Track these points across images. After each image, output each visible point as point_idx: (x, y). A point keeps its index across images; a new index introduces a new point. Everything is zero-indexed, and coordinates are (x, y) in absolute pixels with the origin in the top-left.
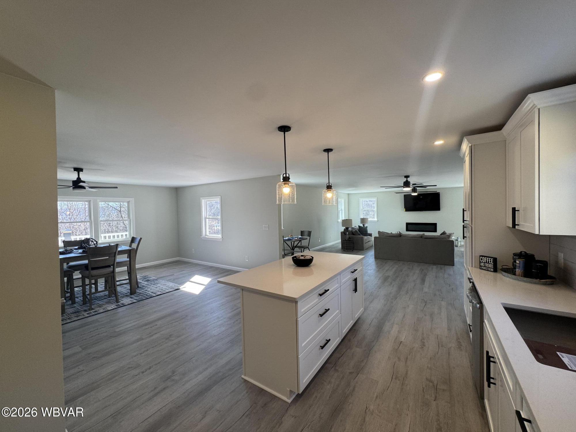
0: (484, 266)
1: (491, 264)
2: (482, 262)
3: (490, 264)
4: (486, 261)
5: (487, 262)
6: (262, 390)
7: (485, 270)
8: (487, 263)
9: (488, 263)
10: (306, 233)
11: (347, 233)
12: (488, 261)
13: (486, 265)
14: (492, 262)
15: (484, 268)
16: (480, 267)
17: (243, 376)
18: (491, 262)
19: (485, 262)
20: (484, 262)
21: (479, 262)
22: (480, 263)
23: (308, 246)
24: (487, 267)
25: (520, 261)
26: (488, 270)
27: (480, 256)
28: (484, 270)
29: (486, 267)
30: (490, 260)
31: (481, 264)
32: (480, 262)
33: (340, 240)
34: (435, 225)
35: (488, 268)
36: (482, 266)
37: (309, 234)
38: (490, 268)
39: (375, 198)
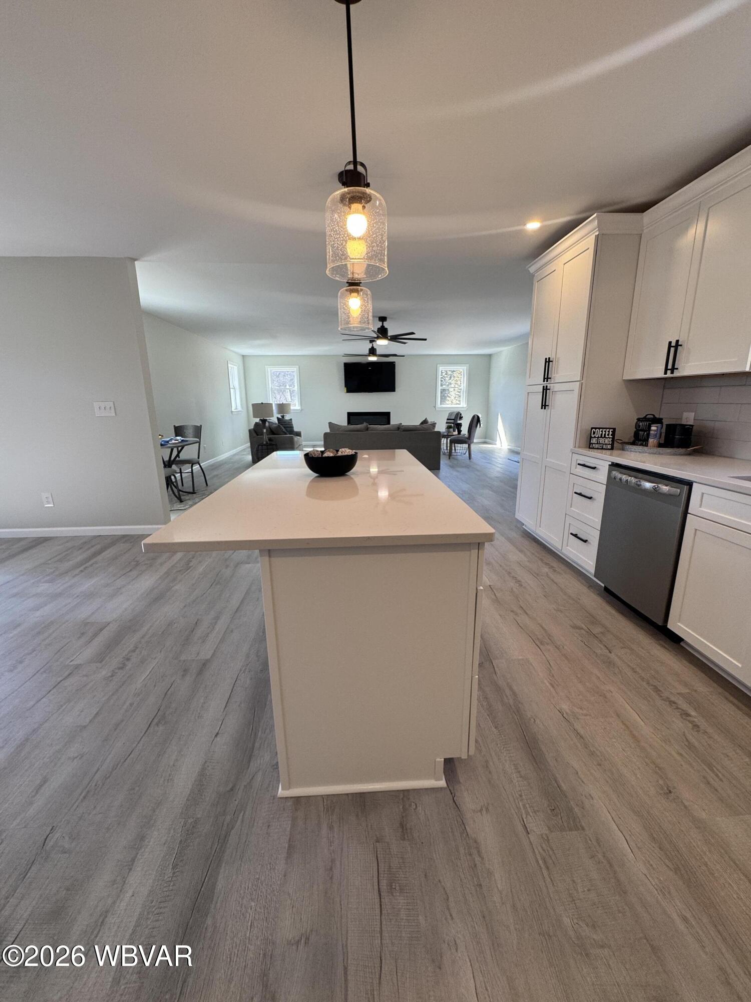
0: (597, 444)
1: (609, 438)
2: (595, 437)
3: (607, 438)
4: (602, 434)
5: (603, 436)
6: (362, 795)
7: (598, 449)
8: (602, 438)
9: (605, 437)
10: (190, 432)
11: (265, 431)
12: (605, 434)
13: (601, 441)
14: (610, 435)
15: (597, 446)
16: (590, 446)
17: (281, 792)
18: (608, 435)
19: (600, 436)
20: (598, 437)
21: (589, 437)
22: (591, 439)
23: (199, 458)
24: (601, 444)
25: (657, 427)
26: (602, 449)
27: (592, 428)
28: (596, 449)
29: (599, 444)
30: (607, 433)
31: (592, 441)
32: (591, 437)
33: (249, 444)
34: (387, 415)
35: (603, 444)
36: (592, 444)
37: (198, 431)
38: (606, 444)
39: (295, 367)
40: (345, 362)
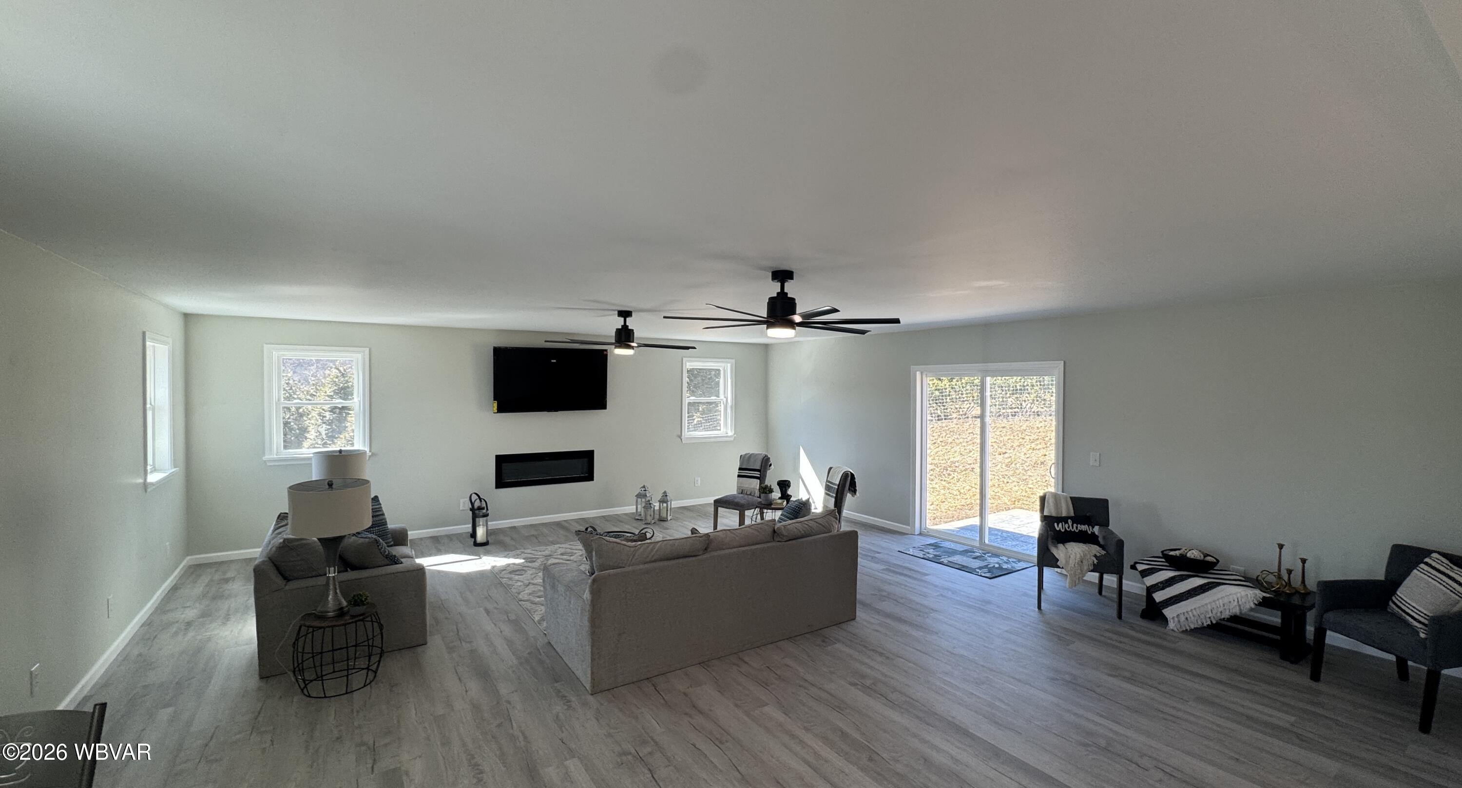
34: (587, 457)
39: (358, 352)
40: (496, 346)
